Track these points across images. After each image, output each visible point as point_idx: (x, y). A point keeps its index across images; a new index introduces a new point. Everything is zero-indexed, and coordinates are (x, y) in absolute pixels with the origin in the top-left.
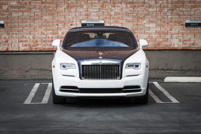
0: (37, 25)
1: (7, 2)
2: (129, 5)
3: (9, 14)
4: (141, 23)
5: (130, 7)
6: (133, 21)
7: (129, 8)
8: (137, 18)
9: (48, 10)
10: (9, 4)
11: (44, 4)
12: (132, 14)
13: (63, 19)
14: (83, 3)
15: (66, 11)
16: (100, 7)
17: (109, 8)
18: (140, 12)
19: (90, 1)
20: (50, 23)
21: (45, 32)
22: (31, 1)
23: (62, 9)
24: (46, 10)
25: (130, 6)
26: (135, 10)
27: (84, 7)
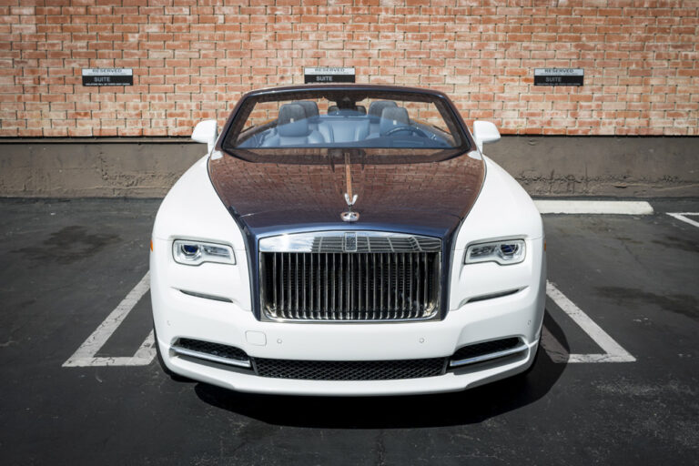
0: (207, 78)
1: (137, 25)
2: (410, 35)
3: (143, 55)
4: (438, 74)
5: (413, 39)
6: (419, 71)
7: (410, 41)
8: (427, 63)
9: (230, 44)
10: (143, 31)
11: (219, 30)
12: (418, 53)
13: (263, 66)
14: (307, 29)
15: (270, 46)
16: (346, 39)
17: (366, 40)
18: (435, 50)
19: (325, 25)
20: (233, 74)
21: (224, 94)
22: (193, 25)
23: (261, 42)
24: (225, 45)
25: (413, 35)
26: (425, 47)
27: (311, 38)
